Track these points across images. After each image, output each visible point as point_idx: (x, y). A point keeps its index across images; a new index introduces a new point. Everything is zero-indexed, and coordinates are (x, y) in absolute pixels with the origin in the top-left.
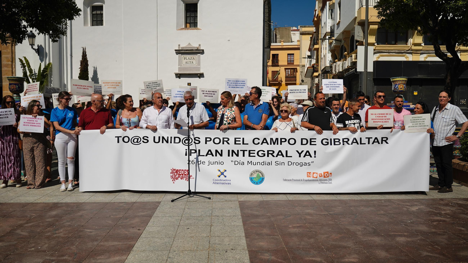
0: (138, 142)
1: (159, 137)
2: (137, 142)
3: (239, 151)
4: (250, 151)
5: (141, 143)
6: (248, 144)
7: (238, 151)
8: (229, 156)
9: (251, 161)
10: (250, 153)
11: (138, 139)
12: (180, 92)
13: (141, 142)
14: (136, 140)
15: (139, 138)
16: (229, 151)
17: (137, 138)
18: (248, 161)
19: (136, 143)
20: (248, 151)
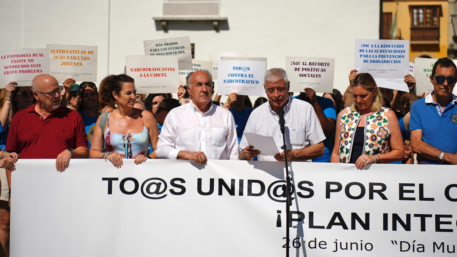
0: (160, 191)
1: (212, 181)
2: (157, 192)
3: (412, 217)
4: (438, 217)
5: (165, 196)
6: (432, 199)
7: (408, 216)
8: (385, 228)
9: (443, 243)
10: (438, 223)
11: (160, 184)
12: (240, 68)
13: (167, 192)
14: (153, 188)
15: (160, 181)
16: (385, 216)
17: (157, 181)
18: (434, 243)
19: (155, 196)
20: (434, 217)
